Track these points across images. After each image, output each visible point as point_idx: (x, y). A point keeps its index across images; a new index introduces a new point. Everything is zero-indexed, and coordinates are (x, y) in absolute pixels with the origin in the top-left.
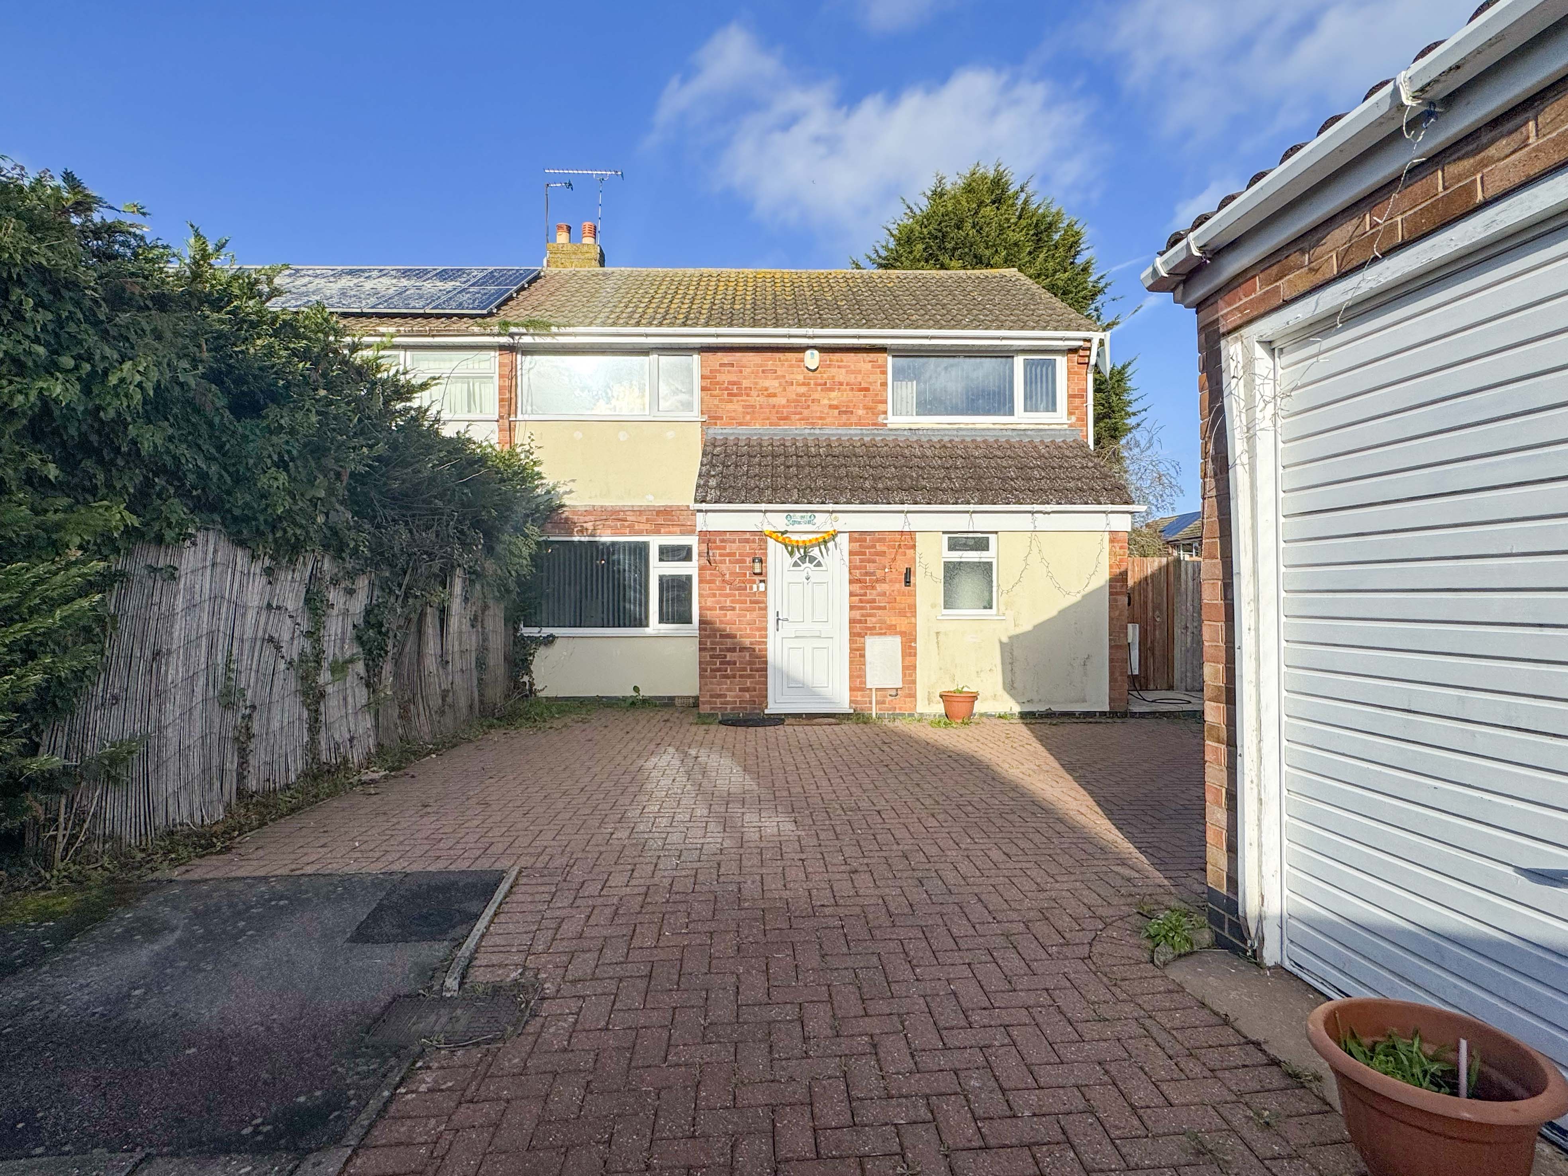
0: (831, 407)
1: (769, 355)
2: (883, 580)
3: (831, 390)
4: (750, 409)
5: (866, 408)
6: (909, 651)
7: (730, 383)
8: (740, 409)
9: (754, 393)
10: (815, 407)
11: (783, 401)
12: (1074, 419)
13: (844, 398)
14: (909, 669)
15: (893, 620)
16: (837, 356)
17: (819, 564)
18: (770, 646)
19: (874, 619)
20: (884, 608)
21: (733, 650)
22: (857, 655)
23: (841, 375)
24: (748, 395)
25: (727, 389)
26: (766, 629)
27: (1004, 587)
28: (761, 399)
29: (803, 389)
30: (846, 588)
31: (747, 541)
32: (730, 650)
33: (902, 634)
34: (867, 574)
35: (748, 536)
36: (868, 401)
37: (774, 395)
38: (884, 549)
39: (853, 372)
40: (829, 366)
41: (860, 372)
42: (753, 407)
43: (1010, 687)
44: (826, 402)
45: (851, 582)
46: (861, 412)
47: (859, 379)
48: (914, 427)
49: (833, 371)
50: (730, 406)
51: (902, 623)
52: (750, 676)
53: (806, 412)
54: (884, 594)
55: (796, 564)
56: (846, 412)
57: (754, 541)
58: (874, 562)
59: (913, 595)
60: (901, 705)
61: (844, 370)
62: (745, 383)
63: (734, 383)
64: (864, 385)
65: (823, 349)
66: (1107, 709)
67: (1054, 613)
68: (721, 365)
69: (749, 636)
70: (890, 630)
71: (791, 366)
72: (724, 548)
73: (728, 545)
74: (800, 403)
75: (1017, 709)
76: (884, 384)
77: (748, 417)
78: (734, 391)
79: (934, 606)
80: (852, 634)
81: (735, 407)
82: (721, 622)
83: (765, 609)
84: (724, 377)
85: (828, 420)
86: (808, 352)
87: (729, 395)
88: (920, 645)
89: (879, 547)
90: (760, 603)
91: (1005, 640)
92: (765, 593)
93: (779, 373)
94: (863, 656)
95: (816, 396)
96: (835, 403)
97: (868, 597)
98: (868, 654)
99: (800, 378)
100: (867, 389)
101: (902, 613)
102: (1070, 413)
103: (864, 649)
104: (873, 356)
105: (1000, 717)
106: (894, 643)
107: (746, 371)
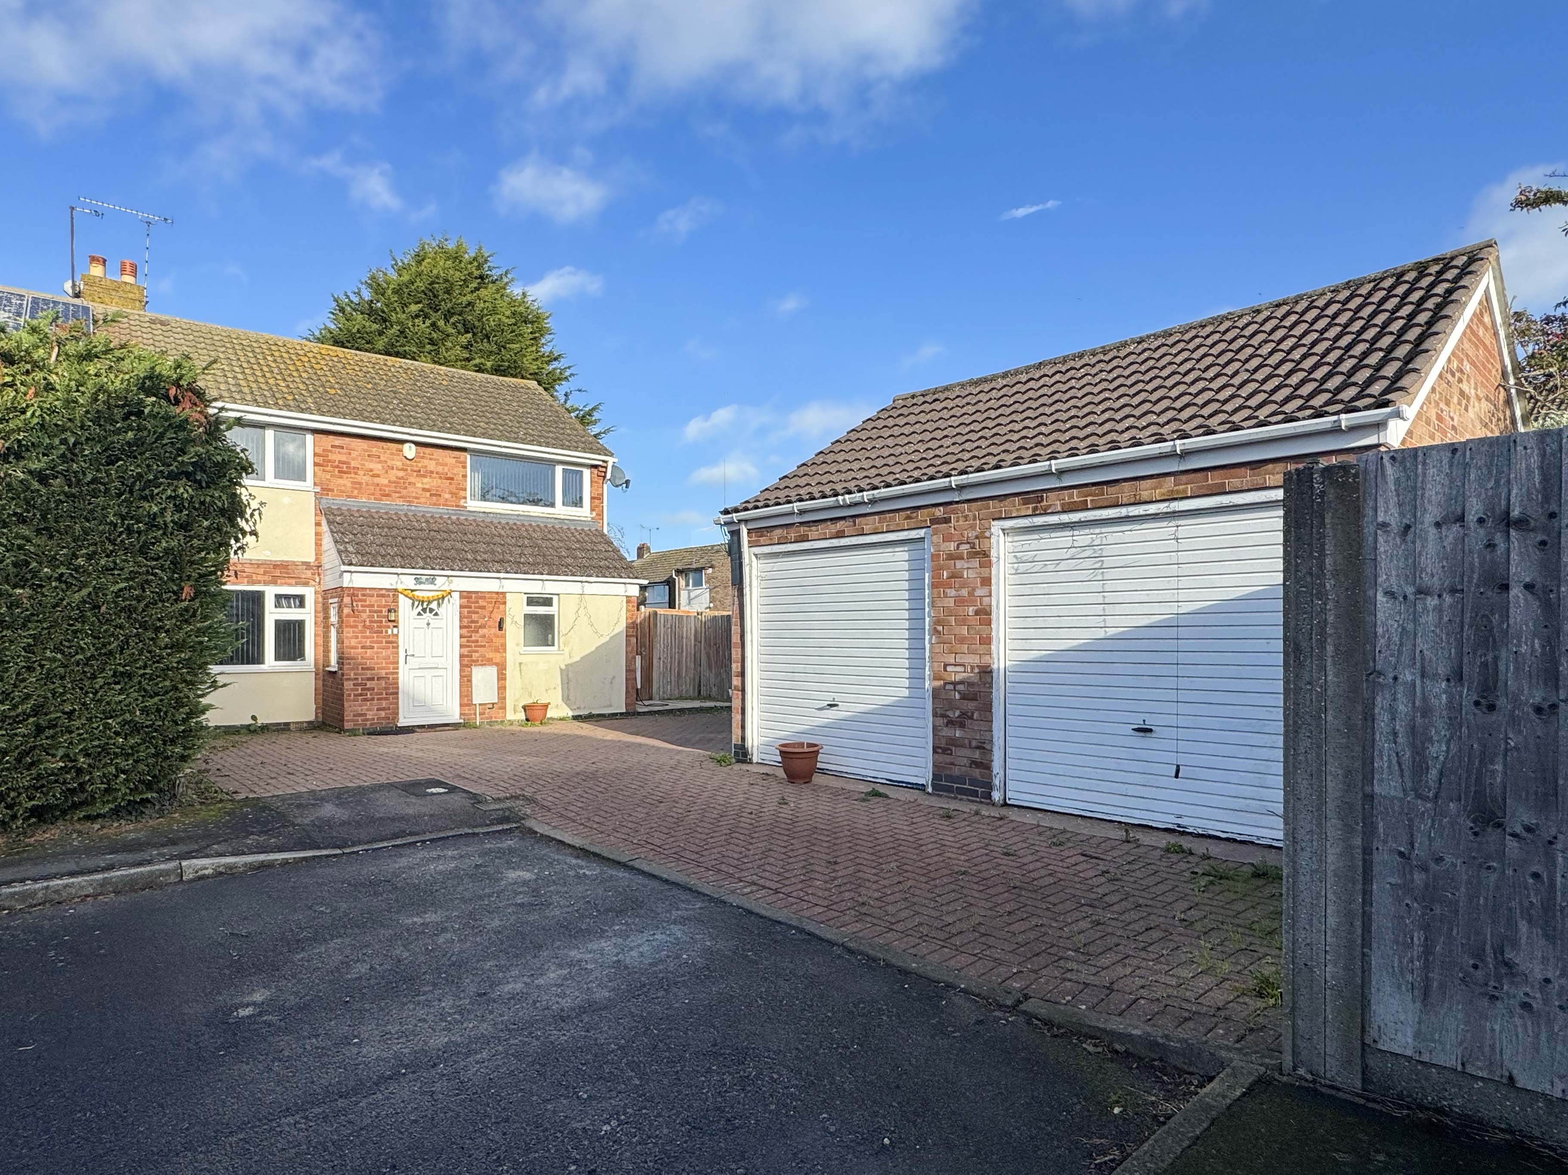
0: (424, 490)
1: (374, 442)
2: (483, 627)
3: (424, 476)
4: (357, 485)
5: (451, 493)
6: (502, 677)
7: (340, 462)
8: (349, 485)
9: (361, 472)
10: (411, 489)
11: (386, 482)
12: (594, 514)
13: (434, 484)
14: (502, 689)
15: (490, 655)
16: (429, 450)
17: (436, 614)
18: (401, 676)
19: (477, 655)
20: (484, 646)
21: (372, 679)
22: (466, 681)
23: (432, 466)
24: (356, 474)
25: (337, 467)
26: (397, 663)
27: (563, 632)
28: (366, 478)
29: (401, 474)
30: (457, 632)
31: (383, 596)
32: (369, 679)
33: (497, 664)
34: (472, 622)
35: (383, 592)
36: (453, 488)
37: (378, 476)
38: (484, 604)
39: (442, 465)
40: (423, 458)
41: (446, 465)
42: (360, 484)
43: (567, 699)
44: (419, 485)
45: (461, 627)
46: (447, 496)
47: (446, 470)
48: (487, 510)
49: (426, 462)
50: (340, 481)
51: (497, 657)
52: (386, 699)
53: (404, 492)
54: (484, 636)
55: (419, 614)
56: (436, 495)
57: (388, 596)
58: (477, 613)
59: (504, 637)
60: (496, 714)
61: (434, 462)
62: (353, 464)
63: (344, 463)
64: (449, 475)
65: (417, 444)
66: (624, 710)
67: (593, 649)
68: (333, 446)
69: (384, 668)
70: (489, 662)
71: (392, 454)
72: (365, 601)
73: (368, 599)
74: (399, 484)
75: (571, 714)
76: (465, 476)
77: (356, 492)
78: (344, 469)
79: (518, 645)
80: (462, 666)
81: (345, 482)
82: (363, 658)
83: (397, 647)
84: (335, 457)
85: (422, 500)
86: (407, 446)
87: (340, 472)
88: (508, 673)
89: (482, 603)
90: (393, 643)
91: (563, 667)
92: (397, 635)
93: (382, 458)
94: (470, 681)
95: (412, 480)
96: (427, 487)
97: (473, 638)
98: (474, 680)
99: (399, 464)
100: (452, 479)
101: (497, 651)
102: (592, 510)
103: (471, 676)
104: (457, 453)
105: (561, 719)
106: (493, 671)
107: (354, 454)
